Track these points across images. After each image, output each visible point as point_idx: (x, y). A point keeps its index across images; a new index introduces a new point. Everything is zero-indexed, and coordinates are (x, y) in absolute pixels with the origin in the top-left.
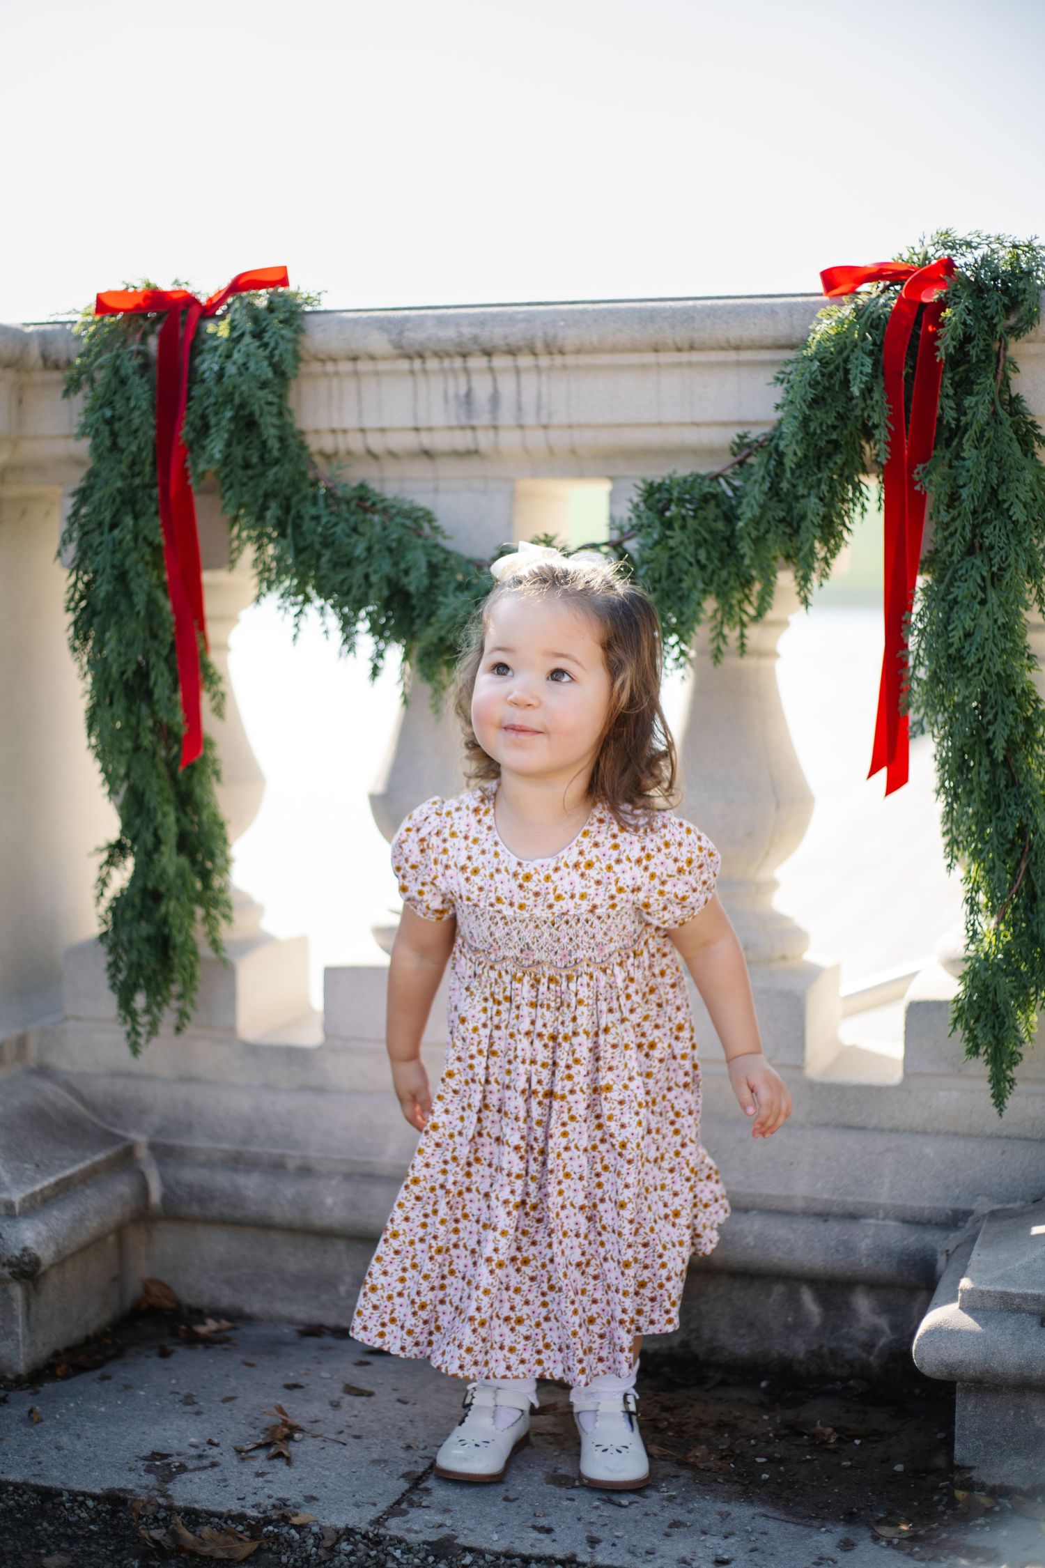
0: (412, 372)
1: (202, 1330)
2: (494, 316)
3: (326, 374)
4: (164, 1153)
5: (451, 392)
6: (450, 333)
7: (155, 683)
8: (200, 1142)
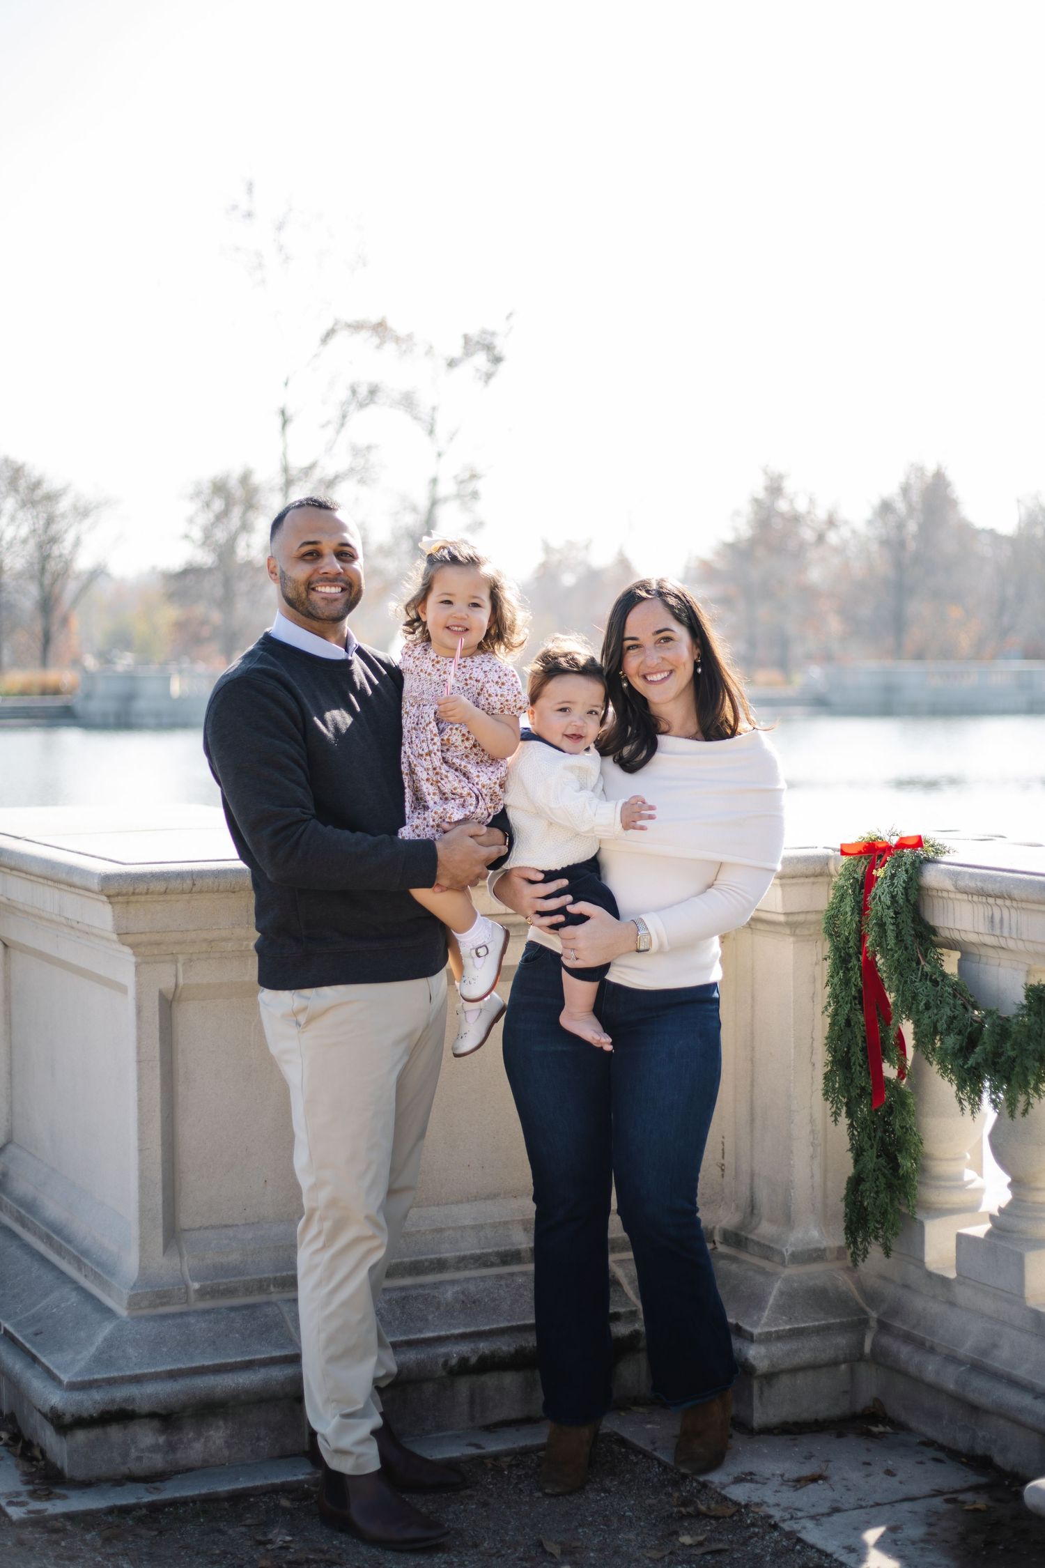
0: (969, 901)
1: (875, 1429)
2: (991, 877)
3: (940, 897)
4: (884, 1327)
5: (986, 914)
6: (972, 884)
7: (854, 1064)
8: (897, 1324)
